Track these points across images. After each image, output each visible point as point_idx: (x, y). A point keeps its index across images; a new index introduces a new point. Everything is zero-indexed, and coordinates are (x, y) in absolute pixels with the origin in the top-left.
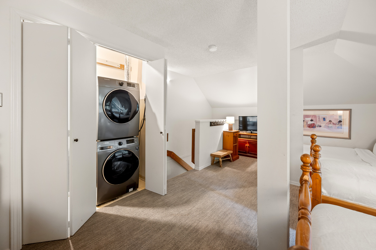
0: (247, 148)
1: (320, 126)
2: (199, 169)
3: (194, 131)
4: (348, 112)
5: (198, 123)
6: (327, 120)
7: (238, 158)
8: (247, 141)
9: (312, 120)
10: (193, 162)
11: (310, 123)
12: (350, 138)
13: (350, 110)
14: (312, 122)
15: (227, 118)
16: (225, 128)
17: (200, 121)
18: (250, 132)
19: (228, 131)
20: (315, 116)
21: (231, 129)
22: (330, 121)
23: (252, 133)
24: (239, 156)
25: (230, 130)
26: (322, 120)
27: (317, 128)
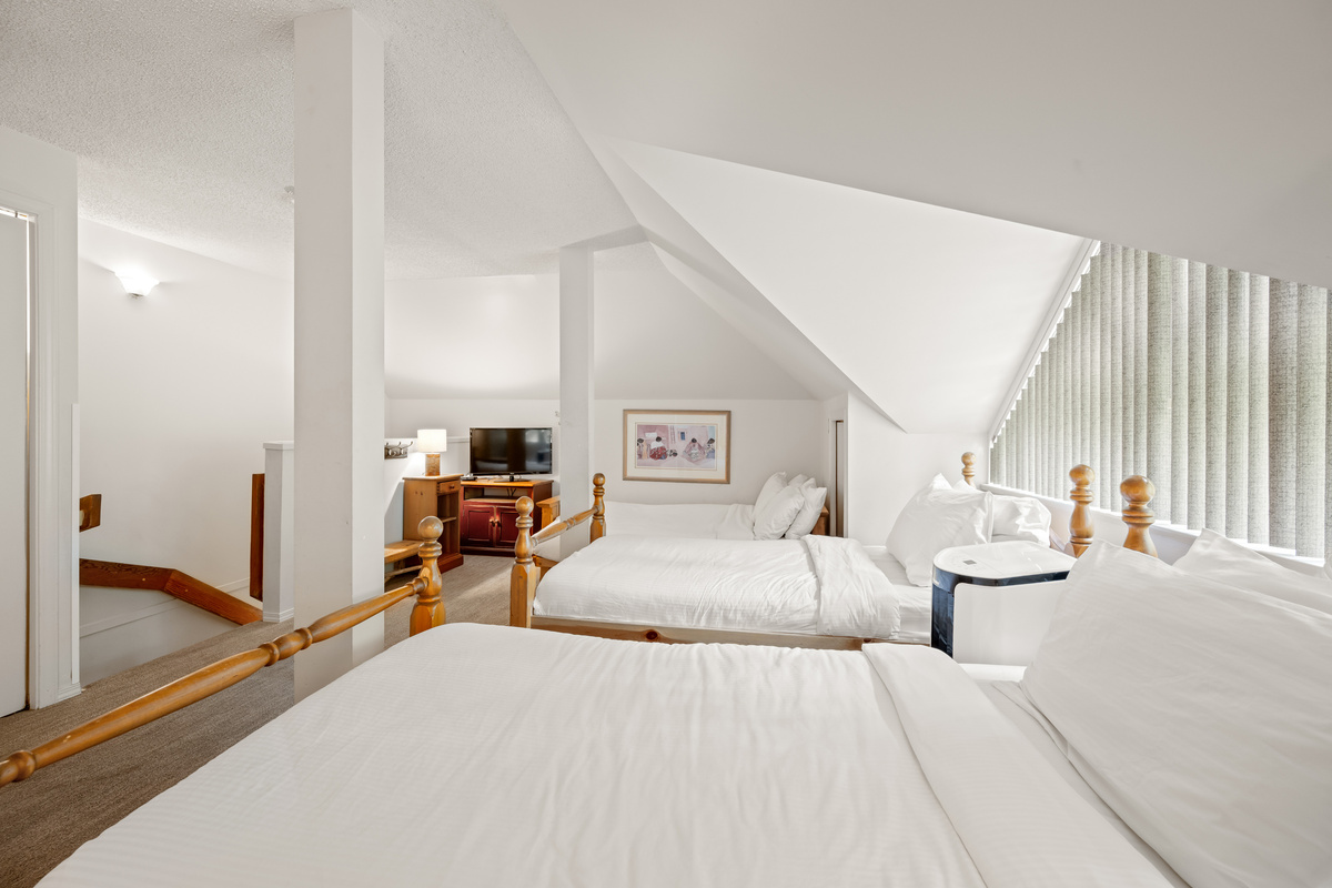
0: (495, 528)
1: (675, 454)
2: (278, 616)
3: (259, 482)
4: (724, 417)
5: (274, 452)
6: (689, 438)
7: (460, 562)
8: (495, 507)
9: (658, 439)
10: (256, 594)
11: (655, 445)
12: (728, 481)
13: (729, 413)
14: (660, 444)
15: (420, 432)
16: (414, 466)
17: (281, 445)
18: (508, 477)
19: (424, 477)
20: (664, 428)
21: (433, 469)
22: (694, 441)
23: (512, 480)
24: (465, 556)
25: (430, 474)
26: (678, 436)
27: (670, 459)
